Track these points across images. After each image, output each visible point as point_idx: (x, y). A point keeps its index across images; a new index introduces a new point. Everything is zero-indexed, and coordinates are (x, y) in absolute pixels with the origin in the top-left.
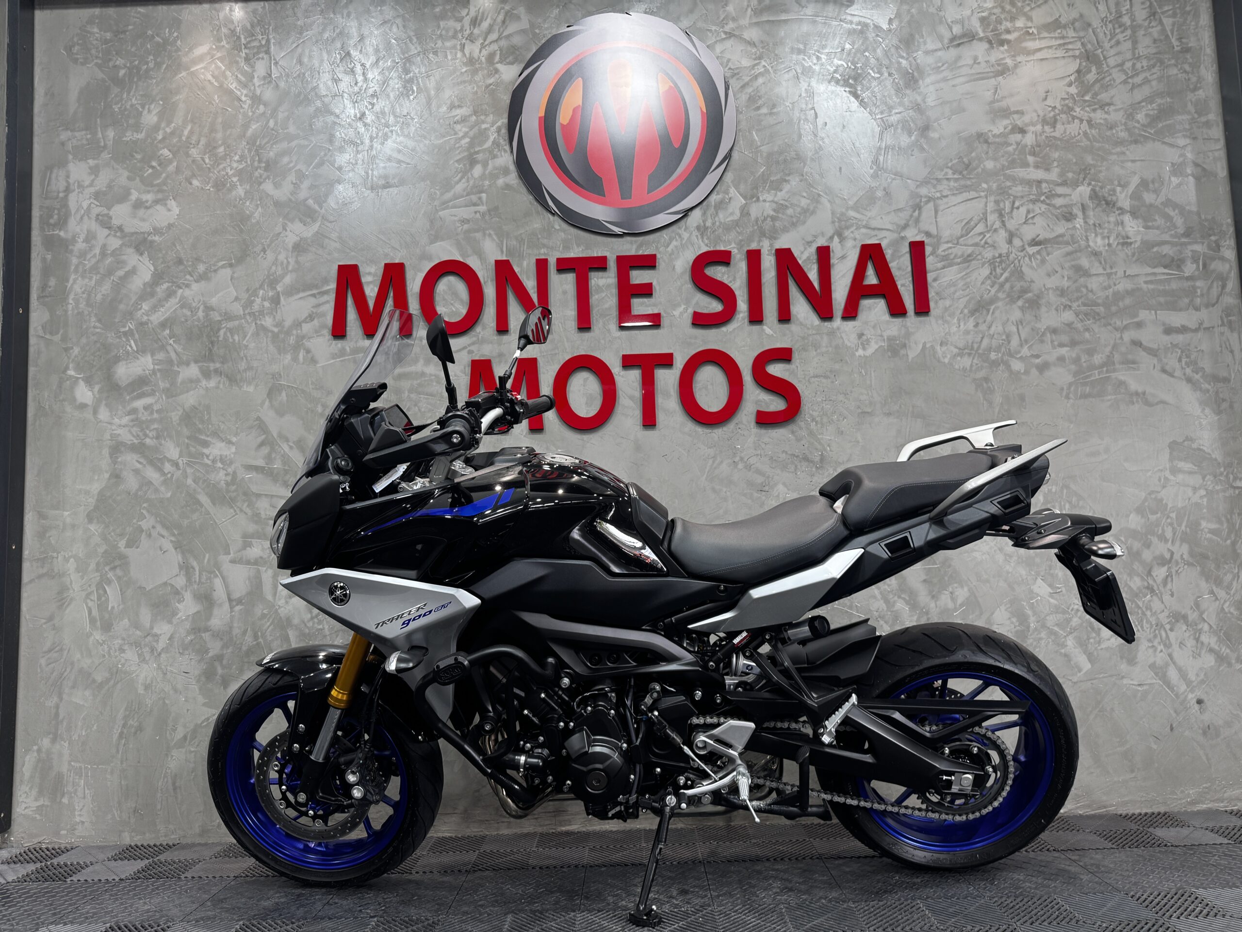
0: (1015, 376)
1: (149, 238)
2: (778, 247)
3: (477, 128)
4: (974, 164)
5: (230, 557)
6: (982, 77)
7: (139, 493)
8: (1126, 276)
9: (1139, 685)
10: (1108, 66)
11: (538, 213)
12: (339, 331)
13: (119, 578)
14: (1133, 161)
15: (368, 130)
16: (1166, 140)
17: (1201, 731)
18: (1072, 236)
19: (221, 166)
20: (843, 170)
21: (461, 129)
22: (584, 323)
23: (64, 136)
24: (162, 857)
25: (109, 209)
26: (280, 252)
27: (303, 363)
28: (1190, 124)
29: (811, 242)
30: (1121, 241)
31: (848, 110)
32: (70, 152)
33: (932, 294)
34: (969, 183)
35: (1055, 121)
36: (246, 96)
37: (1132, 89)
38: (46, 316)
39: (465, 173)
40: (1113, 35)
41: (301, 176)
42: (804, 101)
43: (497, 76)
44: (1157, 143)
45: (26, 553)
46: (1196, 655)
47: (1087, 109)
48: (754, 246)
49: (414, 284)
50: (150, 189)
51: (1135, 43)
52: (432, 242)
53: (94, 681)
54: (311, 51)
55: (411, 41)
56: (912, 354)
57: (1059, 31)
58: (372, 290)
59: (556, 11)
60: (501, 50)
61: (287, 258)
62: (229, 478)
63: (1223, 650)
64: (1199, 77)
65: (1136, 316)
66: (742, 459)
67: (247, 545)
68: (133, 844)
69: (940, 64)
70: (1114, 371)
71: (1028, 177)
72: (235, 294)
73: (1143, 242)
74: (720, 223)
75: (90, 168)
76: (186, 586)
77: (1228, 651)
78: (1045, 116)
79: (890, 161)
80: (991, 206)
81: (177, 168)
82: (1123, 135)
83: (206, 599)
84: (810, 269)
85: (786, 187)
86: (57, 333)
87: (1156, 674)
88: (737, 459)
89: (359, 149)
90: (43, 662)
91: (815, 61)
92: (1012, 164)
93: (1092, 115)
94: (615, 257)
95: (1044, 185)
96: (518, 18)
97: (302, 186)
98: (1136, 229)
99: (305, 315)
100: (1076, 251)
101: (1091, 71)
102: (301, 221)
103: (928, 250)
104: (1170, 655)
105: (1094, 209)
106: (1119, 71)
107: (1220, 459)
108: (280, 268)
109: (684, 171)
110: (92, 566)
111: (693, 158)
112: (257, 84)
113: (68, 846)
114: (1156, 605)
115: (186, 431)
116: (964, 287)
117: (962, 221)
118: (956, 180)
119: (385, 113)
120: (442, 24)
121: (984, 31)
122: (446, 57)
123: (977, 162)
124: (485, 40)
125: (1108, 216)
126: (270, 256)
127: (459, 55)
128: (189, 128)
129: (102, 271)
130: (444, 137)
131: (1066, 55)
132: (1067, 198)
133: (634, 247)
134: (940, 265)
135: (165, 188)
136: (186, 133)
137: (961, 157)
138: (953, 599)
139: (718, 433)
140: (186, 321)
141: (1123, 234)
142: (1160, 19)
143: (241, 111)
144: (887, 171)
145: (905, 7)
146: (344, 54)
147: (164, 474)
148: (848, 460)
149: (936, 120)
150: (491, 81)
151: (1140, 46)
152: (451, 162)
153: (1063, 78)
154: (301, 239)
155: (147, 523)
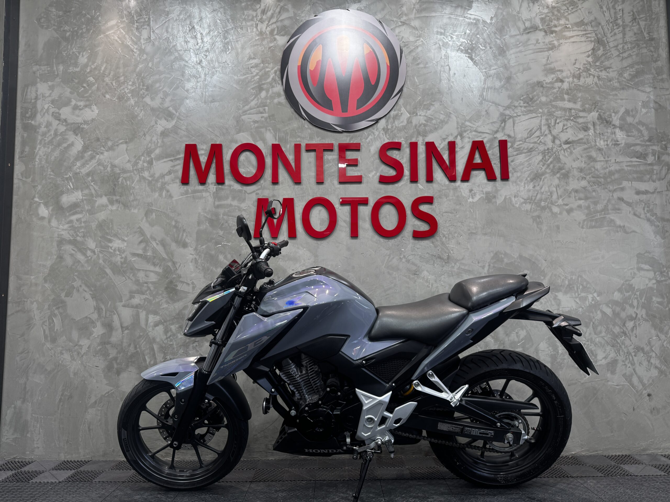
0: (554, 215)
1: (81, 126)
2: (427, 141)
3: (263, 70)
4: (535, 99)
5: (122, 303)
6: (541, 51)
7: (73, 267)
8: (616, 162)
9: (617, 385)
10: (609, 47)
11: (296, 118)
12: (185, 180)
13: (61, 314)
14: (622, 99)
15: (204, 70)
16: (640, 88)
17: (649, 411)
18: (587, 139)
19: (122, 88)
20: (464, 99)
21: (255, 71)
22: (320, 180)
23: (35, 68)
24: (82, 469)
25: (59, 109)
26: (153, 136)
27: (165, 198)
28: (653, 80)
29: (445, 139)
30: (614, 143)
31: (467, 67)
32: (38, 77)
33: (510, 169)
34: (532, 109)
35: (580, 76)
36: (136, 49)
37: (622, 60)
38: (23, 168)
39: (256, 95)
41: (166, 94)
42: (443, 61)
43: (275, 42)
44: (635, 91)
45: (10, 298)
46: (648, 370)
47: (598, 70)
48: (414, 140)
49: (227, 156)
50: (82, 99)
51: (624, 34)
52: (238, 133)
53: (46, 370)
54: (173, 25)
55: (228, 21)
56: (499, 201)
57: (583, 27)
58: (204, 158)
59: (308, 7)
60: (278, 28)
61: (157, 140)
62: (123, 260)
63: (663, 367)
64: (658, 54)
65: (621, 184)
66: (404, 256)
67: (132, 297)
68: (66, 460)
69: (518, 43)
70: (608, 214)
71: (564, 106)
72: (128, 158)
73: (626, 144)
74: (396, 127)
75: (49, 86)
76: (98, 319)
77: (665, 368)
78: (574, 73)
79: (490, 95)
80: (544, 122)
81: (98, 88)
82: (617, 85)
83: (109, 327)
84: (444, 154)
85: (432, 108)
86: (29, 177)
87: (626, 379)
88: (402, 257)
89: (199, 80)
90: (18, 359)
91: (450, 39)
92: (556, 99)
93: (600, 73)
94: (337, 144)
95: (573, 111)
96: (287, 10)
97: (166, 100)
98: (622, 136)
99: (167, 171)
100: (589, 148)
101: (600, 49)
102: (165, 119)
103: (509, 145)
104: (634, 370)
105: (599, 125)
106: (615, 50)
107: (664, 263)
108: (153, 145)
109: (377, 97)
110: (46, 307)
111: (382, 91)
112: (143, 43)
113: (30, 461)
114: (627, 342)
115: (99, 234)
116: (528, 166)
117: (528, 129)
118: (525, 107)
119: (213, 61)
120: (246, 12)
121: (542, 26)
122: (247, 31)
123: (537, 97)
124: (269, 22)
125: (607, 129)
126: (148, 138)
127: (255, 30)
128: (104, 66)
129: (54, 143)
130: (245, 75)
131: (587, 40)
132: (585, 119)
133: (349, 138)
134: (515, 153)
135: (91, 99)
136: (103, 68)
137: (528, 94)
138: (518, 336)
139: (392, 242)
141: (615, 139)
142: (638, 22)
143: (134, 57)
144: (487, 101)
145: (500, 11)
146: (191, 28)
147: (87, 257)
148: (463, 259)
149: (515, 74)
150: (272, 45)
151: (627, 36)
152: (249, 89)
153: (585, 52)
154: (165, 129)
155: (78, 283)
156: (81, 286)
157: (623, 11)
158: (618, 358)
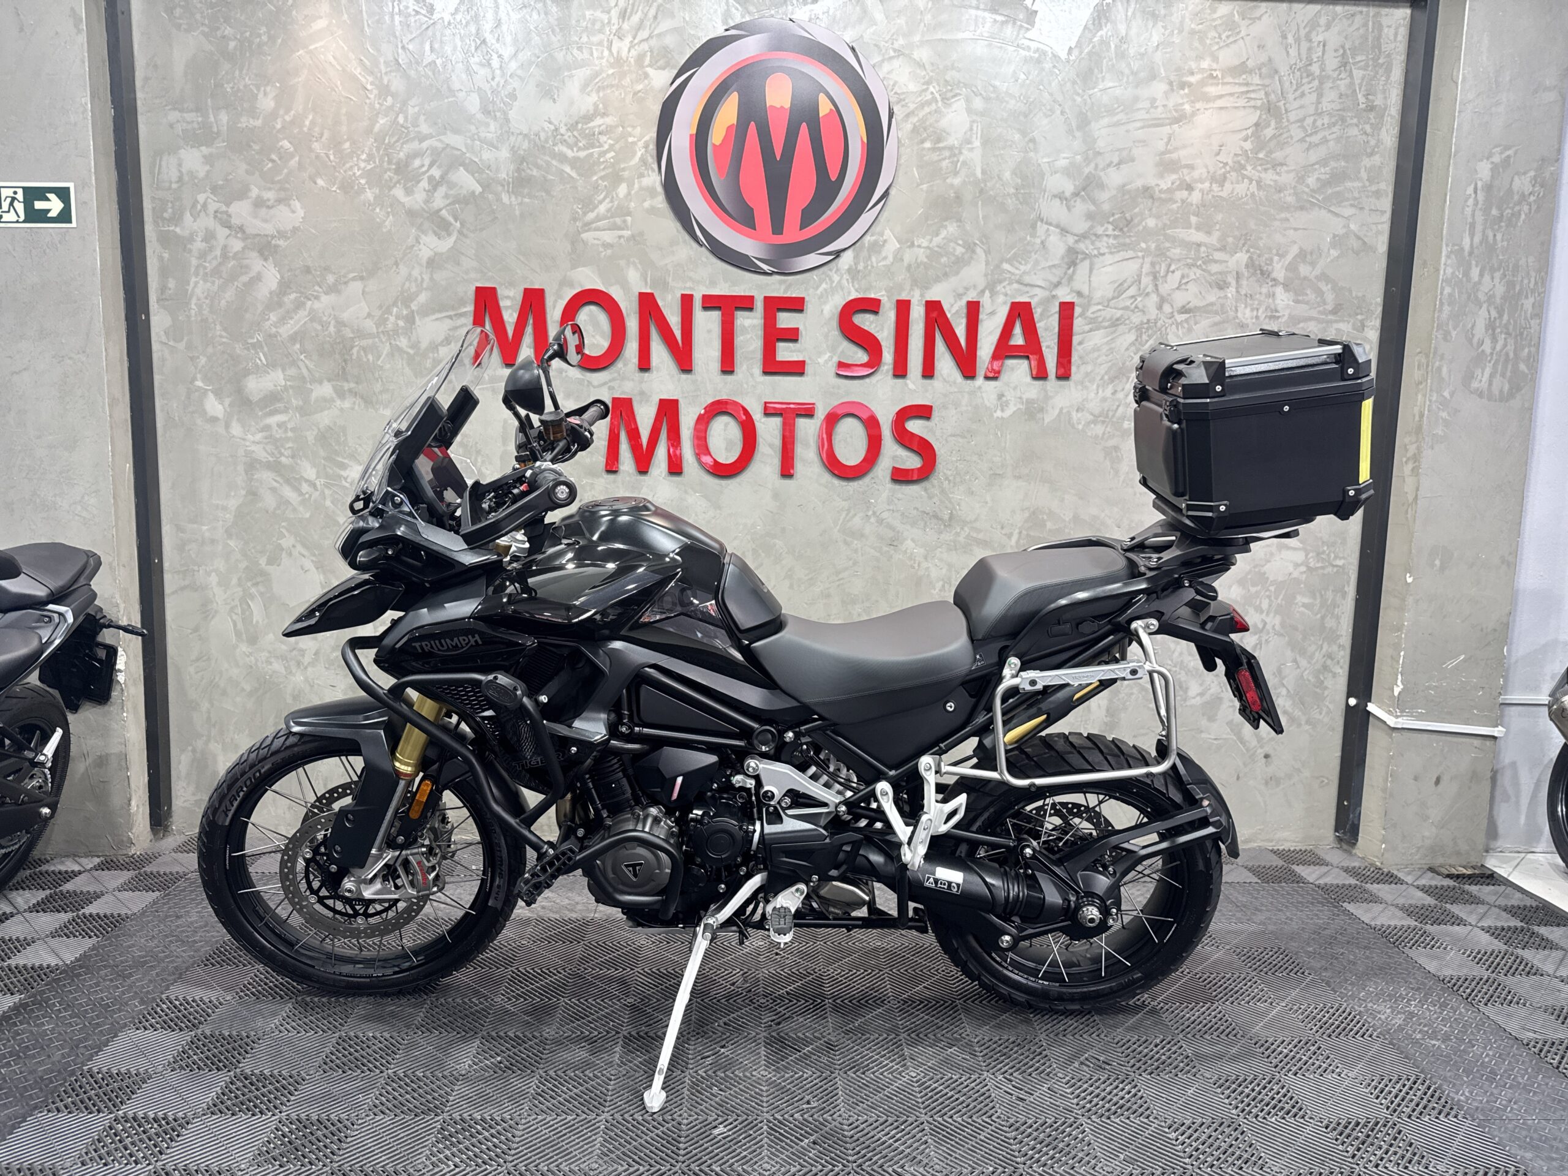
1: (273, 242)
2: (928, 298)
3: (623, 141)
4: (1136, 221)
6: (1158, 124)
7: (278, 512)
10: (1288, 121)
11: (685, 241)
13: (261, 594)
14: (1296, 229)
17: (1263, 782)
18: (1222, 306)
19: (348, 165)
21: (606, 141)
22: (728, 365)
23: (174, 116)
25: (228, 205)
26: (413, 268)
28: (1359, 192)
29: (962, 295)
30: (1269, 314)
32: (180, 137)
33: (1075, 358)
34: (1128, 241)
35: (1225, 178)
36: (372, 84)
37: (1308, 149)
38: (168, 321)
39: (609, 192)
40: (1299, 85)
41: (435, 184)
43: (646, 82)
44: (1323, 212)
45: (166, 565)
47: (1259, 168)
48: (904, 296)
49: (554, 312)
50: (269, 185)
52: (574, 267)
53: (243, 690)
54: (442, 35)
55: (553, 31)
56: (1048, 419)
57: (1244, 76)
58: (511, 315)
60: (651, 51)
61: (421, 274)
64: (1378, 140)
66: (874, 513)
69: (1116, 106)
71: (1187, 239)
72: (367, 310)
73: (1291, 317)
74: (872, 267)
75: (204, 157)
78: (1215, 172)
80: (1147, 268)
81: (299, 163)
82: (1290, 199)
84: (959, 325)
85: (944, 233)
86: (182, 340)
87: (1232, 730)
88: (870, 513)
90: (192, 670)
92: (1174, 223)
93: (1263, 175)
94: (762, 297)
95: (1203, 249)
96: (672, 15)
97: (436, 194)
98: (1286, 302)
99: (441, 337)
100: (1223, 322)
102: (435, 233)
103: (1077, 311)
105: (1248, 279)
106: (1299, 127)
108: (413, 284)
109: (839, 208)
110: (234, 581)
111: (848, 196)
112: (384, 71)
115: (322, 453)
116: (1109, 353)
117: (1114, 282)
118: (1116, 237)
120: (588, 14)
122: (592, 54)
123: (1139, 218)
124: (634, 38)
125: (1260, 287)
126: (403, 270)
127: (606, 53)
128: (311, 117)
129: (224, 275)
130: (588, 149)
131: (1248, 104)
132: (1224, 264)
133: (783, 287)
134: (1087, 328)
135: (287, 186)
136: (307, 123)
137: (1123, 212)
139: (854, 486)
140: (317, 336)
141: (1272, 307)
142: (1351, 71)
143: (368, 101)
144: (1047, 223)
145: (1090, 36)
146: (479, 42)
147: (301, 494)
148: (976, 520)
149: (1103, 169)
150: (640, 87)
151: (1324, 100)
152: (595, 178)
153: (1240, 131)
154: (436, 254)
155: (287, 542)
156: (294, 546)
157: (1324, 46)
158: (1222, 695)
